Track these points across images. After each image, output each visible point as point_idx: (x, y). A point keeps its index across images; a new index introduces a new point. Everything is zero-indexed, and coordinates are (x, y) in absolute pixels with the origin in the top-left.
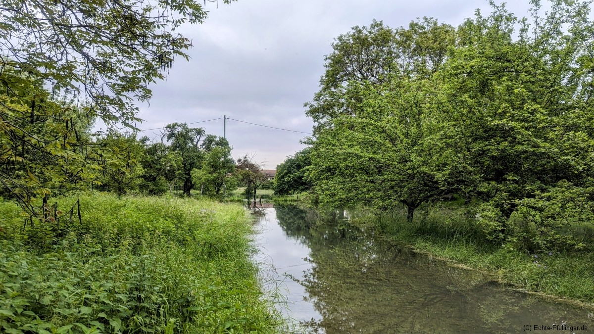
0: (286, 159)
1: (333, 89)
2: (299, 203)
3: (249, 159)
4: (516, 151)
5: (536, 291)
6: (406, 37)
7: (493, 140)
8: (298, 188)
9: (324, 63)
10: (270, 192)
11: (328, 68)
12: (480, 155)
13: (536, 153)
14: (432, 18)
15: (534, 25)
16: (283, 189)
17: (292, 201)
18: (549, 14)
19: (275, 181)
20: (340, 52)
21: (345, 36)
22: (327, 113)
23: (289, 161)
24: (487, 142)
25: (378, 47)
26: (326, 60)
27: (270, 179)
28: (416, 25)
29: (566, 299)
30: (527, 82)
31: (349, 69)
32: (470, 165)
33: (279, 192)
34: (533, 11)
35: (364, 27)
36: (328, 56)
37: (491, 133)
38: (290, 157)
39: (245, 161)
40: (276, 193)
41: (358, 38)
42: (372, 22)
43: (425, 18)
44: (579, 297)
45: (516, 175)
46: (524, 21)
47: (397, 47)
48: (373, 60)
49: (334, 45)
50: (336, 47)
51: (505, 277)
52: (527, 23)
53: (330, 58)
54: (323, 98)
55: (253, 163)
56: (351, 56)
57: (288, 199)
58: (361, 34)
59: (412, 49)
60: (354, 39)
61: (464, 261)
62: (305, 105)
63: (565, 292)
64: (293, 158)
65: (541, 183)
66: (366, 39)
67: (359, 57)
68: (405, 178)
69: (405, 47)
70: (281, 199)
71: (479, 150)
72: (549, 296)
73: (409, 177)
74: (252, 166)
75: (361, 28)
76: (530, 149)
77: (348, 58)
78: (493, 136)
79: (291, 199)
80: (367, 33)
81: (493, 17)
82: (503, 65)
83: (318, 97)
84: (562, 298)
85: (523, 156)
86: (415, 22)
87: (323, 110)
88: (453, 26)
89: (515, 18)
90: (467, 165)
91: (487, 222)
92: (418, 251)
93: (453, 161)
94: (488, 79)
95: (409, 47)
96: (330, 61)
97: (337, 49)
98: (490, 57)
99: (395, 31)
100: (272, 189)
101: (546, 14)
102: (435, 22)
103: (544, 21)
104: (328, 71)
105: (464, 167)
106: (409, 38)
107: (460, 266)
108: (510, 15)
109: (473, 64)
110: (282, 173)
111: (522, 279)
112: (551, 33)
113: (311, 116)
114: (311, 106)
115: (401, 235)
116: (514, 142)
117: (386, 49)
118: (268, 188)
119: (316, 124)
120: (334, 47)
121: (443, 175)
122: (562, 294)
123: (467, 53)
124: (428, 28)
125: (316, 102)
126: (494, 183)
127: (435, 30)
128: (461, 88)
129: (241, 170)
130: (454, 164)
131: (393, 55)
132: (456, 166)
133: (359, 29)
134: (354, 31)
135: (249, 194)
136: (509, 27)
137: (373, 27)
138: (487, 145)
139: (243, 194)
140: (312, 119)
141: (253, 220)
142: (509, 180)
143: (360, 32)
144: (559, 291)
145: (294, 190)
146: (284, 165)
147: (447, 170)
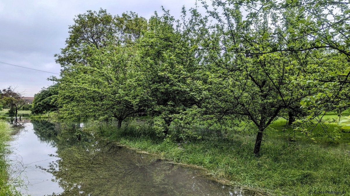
0: (41, 90)
1: (74, 47)
2: (50, 119)
3: (12, 89)
4: (173, 90)
5: (178, 162)
6: (120, 21)
7: (162, 83)
8: (49, 110)
9: (69, 30)
10: (29, 112)
11: (71, 34)
12: (155, 91)
13: (182, 91)
14: (135, 13)
15: (183, 24)
16: (39, 110)
17: (44, 118)
18: (190, 20)
19: (33, 105)
20: (79, 25)
21: (82, 15)
22: (71, 62)
23: (43, 91)
24: (159, 84)
25: (104, 25)
26: (70, 28)
27: (30, 103)
28: (126, 15)
29: (191, 165)
30: (179, 54)
31: (85, 36)
32: (150, 96)
33: (35, 112)
34: (182, 17)
35: (95, 12)
36: (71, 26)
37: (161, 79)
38: (44, 89)
39: (9, 91)
40: (33, 113)
41: (91, 17)
42: (100, 10)
43: (131, 12)
44: (197, 164)
45: (173, 102)
46: (178, 21)
47: (115, 27)
48: (100, 32)
49: (75, 20)
50: (76, 21)
51: (165, 156)
52: (180, 22)
53: (72, 28)
54: (68, 52)
55: (16, 92)
56: (87, 28)
57: (42, 116)
58: (93, 16)
59: (124, 29)
60: (88, 18)
61: (145, 149)
62: (55, 56)
63: (191, 161)
64: (46, 90)
65: (184, 106)
66: (96, 19)
67: (91, 29)
68: (115, 103)
69: (119, 27)
70: (36, 117)
71: (155, 88)
72: (183, 164)
73: (118, 103)
74: (14, 94)
75: (93, 12)
76: (179, 88)
77: (84, 29)
78: (162, 81)
79: (44, 117)
80: (97, 15)
81: (164, 17)
82: (168, 43)
83: (64, 51)
84: (189, 165)
85: (176, 92)
86: (125, 14)
87: (68, 60)
88: (146, 19)
89: (174, 19)
90: (148, 96)
91: (157, 127)
92: (121, 145)
93: (141, 94)
94: (160, 50)
95: (122, 27)
96: (72, 29)
97: (77, 23)
98: (161, 38)
99: (114, 17)
100: (30, 110)
101: (189, 19)
102: (137, 15)
103: (188, 23)
104: (71, 36)
105: (147, 97)
106: (121, 22)
107: (143, 152)
108: (172, 17)
109: (153, 41)
110: (38, 99)
111: (172, 157)
112: (191, 29)
113: (59, 63)
114: (60, 57)
115: (112, 136)
116: (172, 85)
117: (108, 27)
118: (27, 109)
119: (63, 68)
120: (75, 21)
121: (136, 102)
122: (189, 163)
123: (150, 35)
124: (132, 18)
125: (63, 54)
126: (162, 106)
127: (136, 19)
128: (146, 54)
129: (5, 97)
130: (142, 96)
131: (113, 31)
132: (143, 97)
133: (91, 12)
134: (88, 13)
135: (12, 113)
136: (171, 24)
137: (100, 12)
138: (159, 86)
139: (7, 113)
140: (60, 65)
141: (12, 131)
142: (169, 105)
143: (92, 14)
144: (188, 161)
145: (47, 111)
146: (40, 94)
147: (138, 99)
